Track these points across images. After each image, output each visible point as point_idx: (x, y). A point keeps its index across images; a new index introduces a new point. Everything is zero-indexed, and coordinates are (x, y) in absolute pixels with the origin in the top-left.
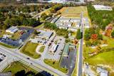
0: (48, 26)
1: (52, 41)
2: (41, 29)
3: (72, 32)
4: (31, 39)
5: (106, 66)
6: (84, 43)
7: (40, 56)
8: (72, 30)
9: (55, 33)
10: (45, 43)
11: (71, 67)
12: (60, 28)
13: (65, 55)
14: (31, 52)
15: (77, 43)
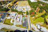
0: (13, 11)
1: (17, 17)
3: (24, 12)
5: (39, 23)
6: (30, 16)
7: (13, 24)
8: (24, 11)
9: (17, 14)
10: (14, 18)
11: (27, 26)
12: (19, 11)
13: (24, 22)
14: (8, 23)
15: (27, 16)
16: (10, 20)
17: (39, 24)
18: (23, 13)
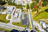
0: (10, 4)
1: (15, 12)
2: (6, 6)
4: (1, 13)
6: (31, 11)
7: (9, 21)
8: (24, 5)
9: (15, 7)
10: (11, 13)
11: (28, 24)
12: (17, 4)
14: (3, 20)
15: (27, 11)
16: (6, 16)
17: (43, 21)
18: (23, 7)
